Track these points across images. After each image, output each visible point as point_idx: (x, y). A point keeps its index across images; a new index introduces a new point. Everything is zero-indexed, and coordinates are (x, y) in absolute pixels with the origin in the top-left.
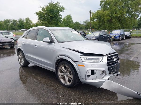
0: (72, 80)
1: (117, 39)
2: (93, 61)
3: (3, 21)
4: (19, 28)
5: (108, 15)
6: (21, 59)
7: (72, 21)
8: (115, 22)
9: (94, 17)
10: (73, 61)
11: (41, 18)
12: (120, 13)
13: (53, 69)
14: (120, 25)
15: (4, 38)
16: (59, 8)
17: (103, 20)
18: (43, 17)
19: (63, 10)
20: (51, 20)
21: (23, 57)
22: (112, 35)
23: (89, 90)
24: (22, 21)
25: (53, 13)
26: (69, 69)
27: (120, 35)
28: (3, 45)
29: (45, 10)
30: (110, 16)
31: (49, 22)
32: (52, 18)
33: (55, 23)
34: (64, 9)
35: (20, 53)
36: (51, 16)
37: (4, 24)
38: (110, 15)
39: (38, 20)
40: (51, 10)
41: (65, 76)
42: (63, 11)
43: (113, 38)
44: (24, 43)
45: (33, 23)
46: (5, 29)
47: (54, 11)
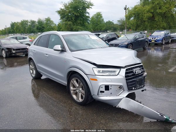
0: (84, 96)
1: (159, 43)
2: (107, 74)
3: (19, 23)
4: (39, 30)
5: (149, 11)
6: (32, 70)
7: (103, 20)
8: (159, 20)
9: (130, 15)
10: (85, 74)
11: (64, 18)
12: (166, 8)
13: (65, 83)
14: (165, 24)
15: (19, 44)
16: (86, 4)
17: (142, 18)
18: (67, 17)
19: (90, 6)
20: (76, 20)
21: (34, 68)
22: (152, 38)
23: (105, 109)
24: (42, 22)
25: (78, 11)
26: (81, 84)
27: (163, 38)
28: (16, 53)
29: (68, 7)
30: (152, 13)
31: (74, 22)
32: (77, 17)
33: (80, 23)
34: (92, 5)
35: (32, 63)
36: (75, 15)
37: (20, 26)
38: (152, 11)
39: (60, 19)
40: (76, 7)
41: (78, 91)
42: (91, 8)
43: (154, 41)
44: (35, 51)
45: (54, 24)
46: (22, 32)
47: (79, 8)
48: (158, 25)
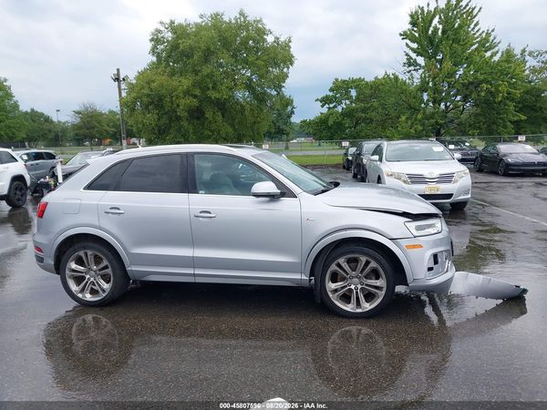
0: (382, 292)
7: (16, 106)
10: (389, 239)
17: (173, 110)
26: (373, 264)
30: (196, 97)
35: (85, 253)
38: (197, 92)
44: (116, 208)
48: (213, 132)
